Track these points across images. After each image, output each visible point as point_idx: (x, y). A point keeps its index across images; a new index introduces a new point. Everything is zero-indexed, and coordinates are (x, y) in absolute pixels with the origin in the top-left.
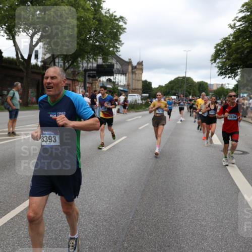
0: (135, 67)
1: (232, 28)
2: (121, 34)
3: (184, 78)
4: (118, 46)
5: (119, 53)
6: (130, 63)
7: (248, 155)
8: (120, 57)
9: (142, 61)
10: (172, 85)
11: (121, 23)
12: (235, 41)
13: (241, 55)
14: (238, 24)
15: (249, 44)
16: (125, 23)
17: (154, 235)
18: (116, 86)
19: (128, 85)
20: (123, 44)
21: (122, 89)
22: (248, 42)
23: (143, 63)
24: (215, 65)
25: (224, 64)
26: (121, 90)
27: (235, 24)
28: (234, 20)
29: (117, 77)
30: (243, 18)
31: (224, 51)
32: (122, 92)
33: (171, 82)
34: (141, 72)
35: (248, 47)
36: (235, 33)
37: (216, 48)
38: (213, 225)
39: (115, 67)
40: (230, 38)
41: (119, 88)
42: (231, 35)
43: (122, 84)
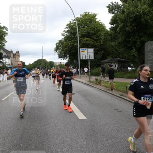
0: (15, 54)
1: (63, 35)
2: (5, 36)
3: (42, 59)
4: (4, 43)
5: (5, 47)
6: (11, 52)
7: (75, 95)
8: (6, 49)
9: (19, 51)
10: (36, 63)
11: (4, 30)
12: (65, 42)
13: (68, 48)
15: (71, 43)
16: (7, 30)
17: (36, 138)
18: (5, 65)
19: (12, 64)
20: (7, 41)
21: (8, 66)
22: (70, 42)
23: (19, 52)
24: (56, 53)
25: (61, 52)
26: (8, 67)
27: (64, 34)
28: (63, 32)
29: (5, 60)
30: (68, 31)
31: (60, 46)
32: (9, 68)
33: (35, 62)
34: (19, 57)
35: (71, 45)
36: (64, 38)
37: (56, 45)
38: (62, 128)
39: (3, 54)
40: (62, 40)
41: (7, 66)
42: (63, 39)
43: (8, 63)
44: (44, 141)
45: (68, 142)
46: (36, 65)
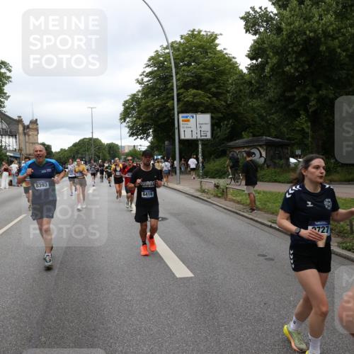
0: (28, 127)
1: (140, 83)
2: (4, 84)
3: (90, 139)
4: (2, 100)
5: (4, 109)
6: (19, 121)
8: (7, 114)
9: (36, 120)
10: (77, 148)
11: (3, 70)
12: (144, 98)
13: (152, 114)
14: (146, 79)
15: (159, 102)
16: (10, 71)
18: (4, 151)
19: (20, 150)
20: (9, 96)
21: (12, 155)
22: (157, 99)
23: (38, 122)
24: (124, 124)
25: (134, 123)
26: (11, 157)
27: (142, 80)
28: (141, 75)
29: (3, 140)
30: (151, 73)
31: (133, 108)
32: (12, 159)
33: (75, 145)
34: (36, 133)
35: (158, 106)
36: (143, 89)
37: (124, 105)
38: (138, 298)
40: (138, 95)
41: (8, 154)
42: (139, 91)
43: (11, 149)
44: (93, 330)
45: (152, 330)
46: (77, 152)
